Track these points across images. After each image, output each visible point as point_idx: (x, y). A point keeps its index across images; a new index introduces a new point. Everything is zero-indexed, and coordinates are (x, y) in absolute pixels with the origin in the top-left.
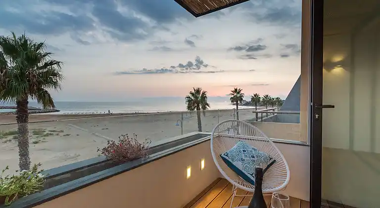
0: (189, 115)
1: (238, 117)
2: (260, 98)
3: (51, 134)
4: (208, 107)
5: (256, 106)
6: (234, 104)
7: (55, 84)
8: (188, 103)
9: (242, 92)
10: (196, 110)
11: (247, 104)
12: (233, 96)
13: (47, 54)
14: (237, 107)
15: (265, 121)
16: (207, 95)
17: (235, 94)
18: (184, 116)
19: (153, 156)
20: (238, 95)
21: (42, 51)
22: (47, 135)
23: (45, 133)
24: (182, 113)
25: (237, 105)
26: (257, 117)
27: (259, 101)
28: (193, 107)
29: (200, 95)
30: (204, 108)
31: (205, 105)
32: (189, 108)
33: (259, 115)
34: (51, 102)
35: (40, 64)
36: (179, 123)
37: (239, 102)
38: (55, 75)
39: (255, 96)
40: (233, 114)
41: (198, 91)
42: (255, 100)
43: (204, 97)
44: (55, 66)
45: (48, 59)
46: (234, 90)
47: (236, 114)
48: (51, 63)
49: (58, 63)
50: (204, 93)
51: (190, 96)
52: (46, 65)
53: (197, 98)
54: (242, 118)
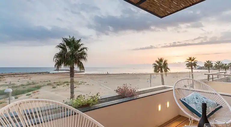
0: (155, 75)
1: (193, 77)
2: (212, 63)
3: (81, 84)
4: (168, 70)
5: (209, 70)
6: (189, 69)
7: (85, 59)
8: (154, 68)
9: (195, 60)
10: (160, 72)
11: (201, 68)
12: (188, 63)
13: (81, 44)
14: (192, 71)
15: (216, 81)
16: (168, 62)
17: (190, 61)
18: (152, 76)
19: (140, 96)
20: (193, 62)
21: (80, 43)
22: (79, 84)
23: (79, 83)
24: (151, 74)
25: (192, 69)
26: (208, 78)
27: (212, 66)
28: (158, 71)
29: (163, 63)
30: (166, 71)
31: (166, 69)
32: (155, 71)
33: (211, 76)
34: (83, 67)
35: (79, 50)
36: (149, 80)
37: (193, 67)
38: (85, 54)
39: (208, 62)
40: (188, 76)
41: (161, 60)
42: (208, 65)
43: (165, 64)
44: (85, 50)
45: (82, 47)
46: (189, 58)
47: (191, 75)
48: (84, 49)
49: (86, 48)
50: (165, 61)
51: (156, 63)
52: (81, 49)
53: (160, 64)
54: (196, 78)
